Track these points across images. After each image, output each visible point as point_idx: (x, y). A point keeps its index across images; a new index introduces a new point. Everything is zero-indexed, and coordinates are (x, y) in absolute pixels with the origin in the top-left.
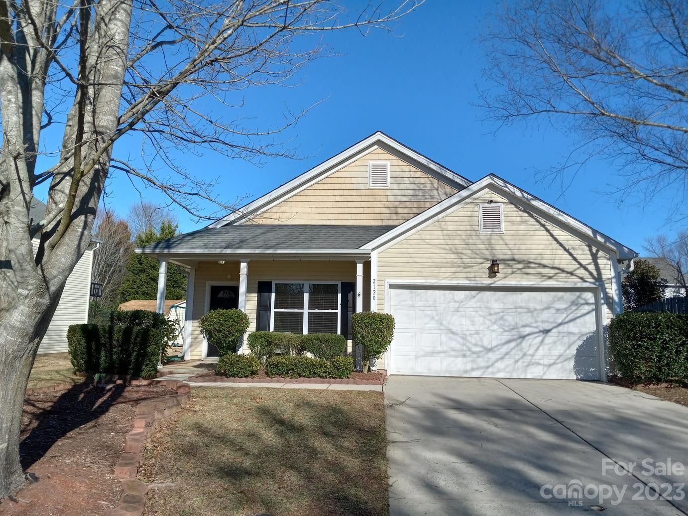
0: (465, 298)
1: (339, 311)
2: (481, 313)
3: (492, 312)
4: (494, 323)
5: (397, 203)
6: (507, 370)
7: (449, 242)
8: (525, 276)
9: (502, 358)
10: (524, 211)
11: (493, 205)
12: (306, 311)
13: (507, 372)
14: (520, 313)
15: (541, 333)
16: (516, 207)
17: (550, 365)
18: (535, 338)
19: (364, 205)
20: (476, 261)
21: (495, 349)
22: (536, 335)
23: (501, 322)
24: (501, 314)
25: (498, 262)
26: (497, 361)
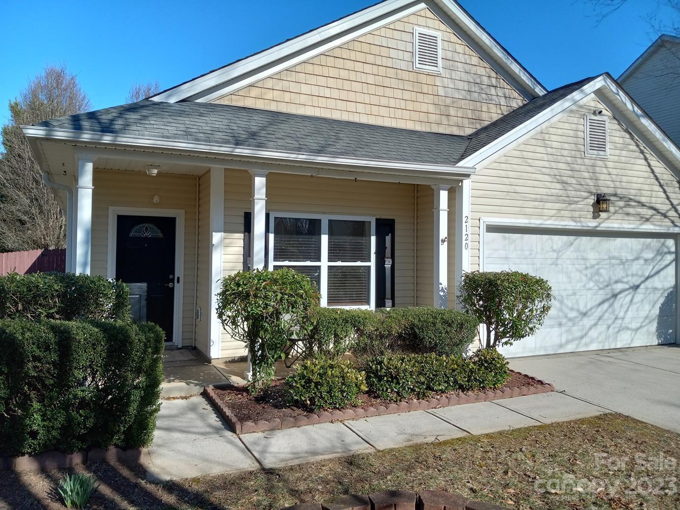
0: (562, 247)
1: (372, 264)
2: (577, 266)
3: (588, 265)
4: (590, 279)
6: (600, 339)
7: (554, 165)
8: (626, 218)
9: (596, 324)
10: (626, 131)
11: (598, 118)
12: (324, 263)
13: (600, 342)
14: (613, 265)
15: (631, 290)
16: (619, 124)
17: (637, 329)
18: (626, 296)
20: (581, 195)
21: (590, 313)
22: (627, 292)
23: (596, 278)
24: (597, 267)
26: (590, 329)
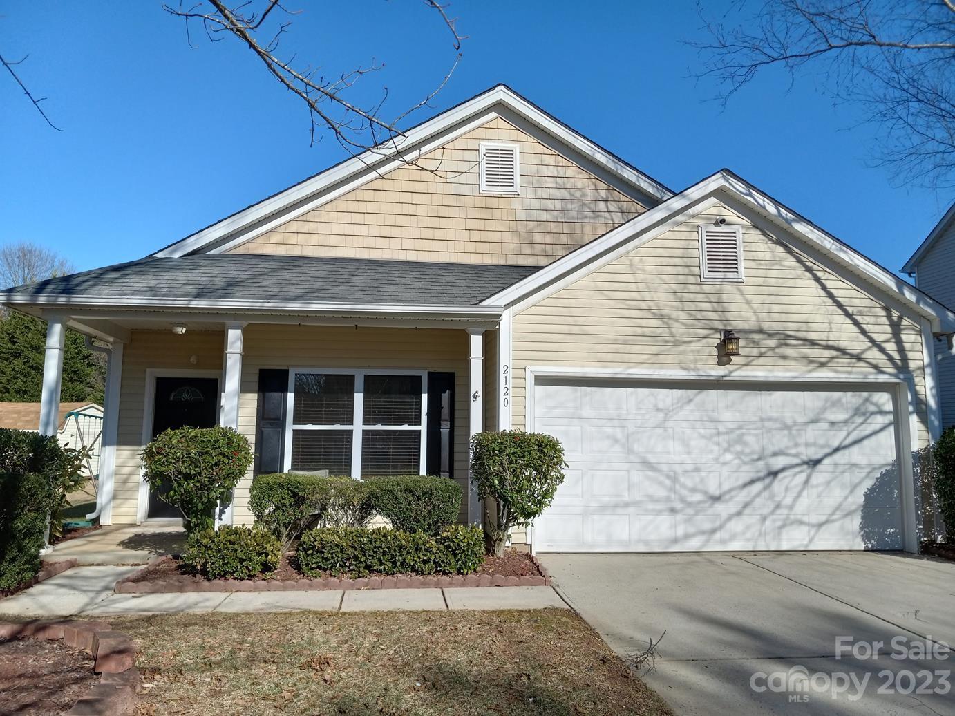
0: (673, 405)
1: (423, 428)
2: (702, 431)
3: (722, 429)
4: (727, 450)
5: (531, 225)
6: (748, 535)
7: (648, 296)
8: (781, 362)
9: (739, 514)
10: (778, 242)
11: (724, 228)
12: (358, 427)
13: (748, 540)
14: (769, 431)
15: (805, 467)
16: (764, 234)
17: (820, 525)
18: (795, 475)
19: (471, 224)
20: (696, 333)
21: (727, 497)
22: (797, 469)
23: (738, 448)
24: (738, 432)
25: (736, 335)
26: (730, 518)
